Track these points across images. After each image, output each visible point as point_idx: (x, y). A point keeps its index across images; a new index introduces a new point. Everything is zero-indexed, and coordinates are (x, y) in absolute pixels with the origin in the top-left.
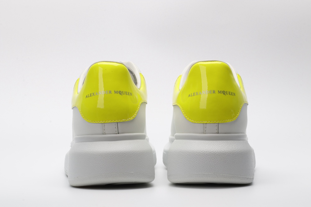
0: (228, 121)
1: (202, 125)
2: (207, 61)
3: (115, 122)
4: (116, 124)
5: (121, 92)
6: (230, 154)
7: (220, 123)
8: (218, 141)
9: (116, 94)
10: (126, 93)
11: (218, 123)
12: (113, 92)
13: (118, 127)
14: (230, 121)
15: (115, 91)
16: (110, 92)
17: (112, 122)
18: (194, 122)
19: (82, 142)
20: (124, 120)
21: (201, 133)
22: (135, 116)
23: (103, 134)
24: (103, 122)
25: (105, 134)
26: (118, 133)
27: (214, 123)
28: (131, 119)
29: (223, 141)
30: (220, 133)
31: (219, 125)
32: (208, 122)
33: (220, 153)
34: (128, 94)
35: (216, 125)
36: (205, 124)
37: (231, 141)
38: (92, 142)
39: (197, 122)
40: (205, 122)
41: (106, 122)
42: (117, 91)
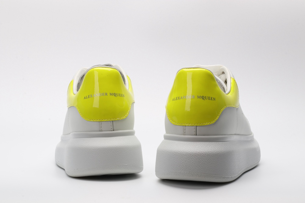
0: (206, 124)
1: (182, 127)
2: (190, 68)
3: (111, 120)
4: (112, 122)
5: (115, 94)
6: (205, 154)
7: (198, 126)
8: (196, 143)
9: (111, 96)
10: (120, 95)
11: (196, 126)
12: (109, 94)
13: (113, 125)
14: (208, 124)
15: (110, 93)
16: (106, 94)
17: (108, 120)
18: (175, 124)
19: (80, 138)
20: (118, 119)
21: (181, 135)
22: (127, 115)
23: (100, 131)
24: (100, 121)
25: (102, 131)
26: (113, 131)
27: (193, 126)
28: (124, 118)
29: (200, 143)
30: (198, 135)
31: (197, 128)
32: (187, 125)
33: (196, 154)
34: (122, 95)
35: (194, 127)
36: (184, 127)
37: (208, 143)
38: (90, 138)
39: (177, 124)
40: (184, 125)
41: (103, 121)
42: (112, 93)
